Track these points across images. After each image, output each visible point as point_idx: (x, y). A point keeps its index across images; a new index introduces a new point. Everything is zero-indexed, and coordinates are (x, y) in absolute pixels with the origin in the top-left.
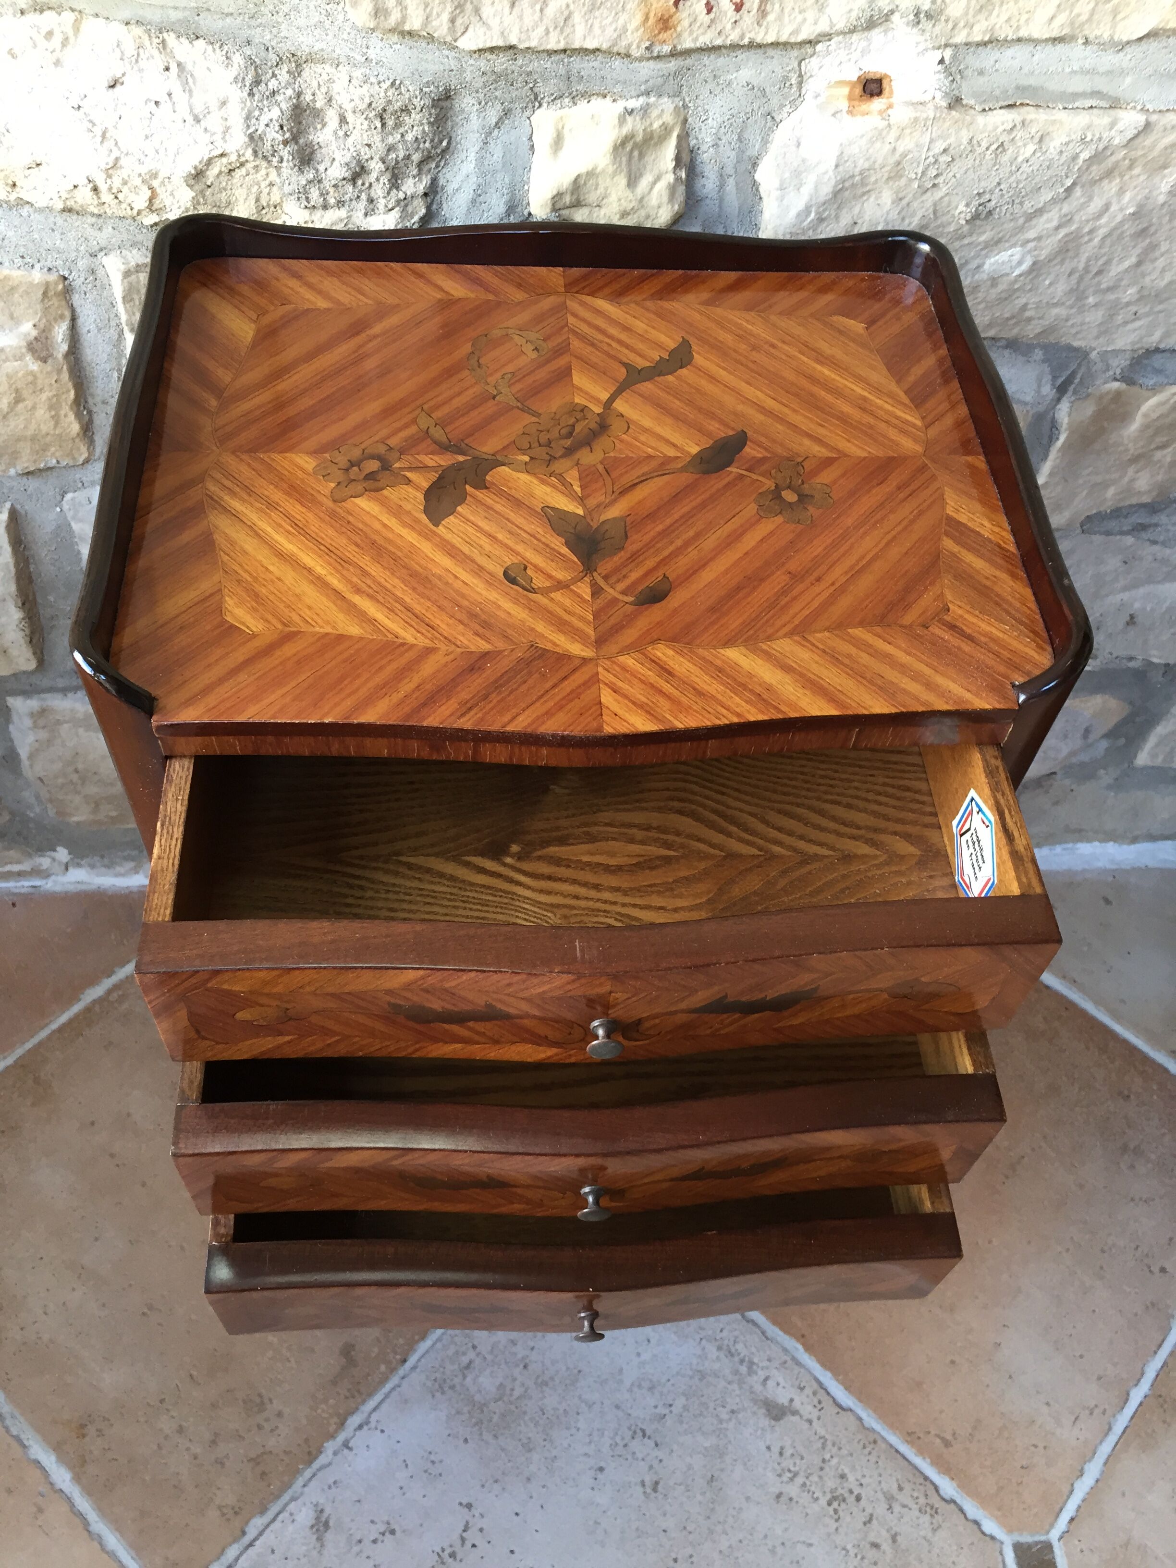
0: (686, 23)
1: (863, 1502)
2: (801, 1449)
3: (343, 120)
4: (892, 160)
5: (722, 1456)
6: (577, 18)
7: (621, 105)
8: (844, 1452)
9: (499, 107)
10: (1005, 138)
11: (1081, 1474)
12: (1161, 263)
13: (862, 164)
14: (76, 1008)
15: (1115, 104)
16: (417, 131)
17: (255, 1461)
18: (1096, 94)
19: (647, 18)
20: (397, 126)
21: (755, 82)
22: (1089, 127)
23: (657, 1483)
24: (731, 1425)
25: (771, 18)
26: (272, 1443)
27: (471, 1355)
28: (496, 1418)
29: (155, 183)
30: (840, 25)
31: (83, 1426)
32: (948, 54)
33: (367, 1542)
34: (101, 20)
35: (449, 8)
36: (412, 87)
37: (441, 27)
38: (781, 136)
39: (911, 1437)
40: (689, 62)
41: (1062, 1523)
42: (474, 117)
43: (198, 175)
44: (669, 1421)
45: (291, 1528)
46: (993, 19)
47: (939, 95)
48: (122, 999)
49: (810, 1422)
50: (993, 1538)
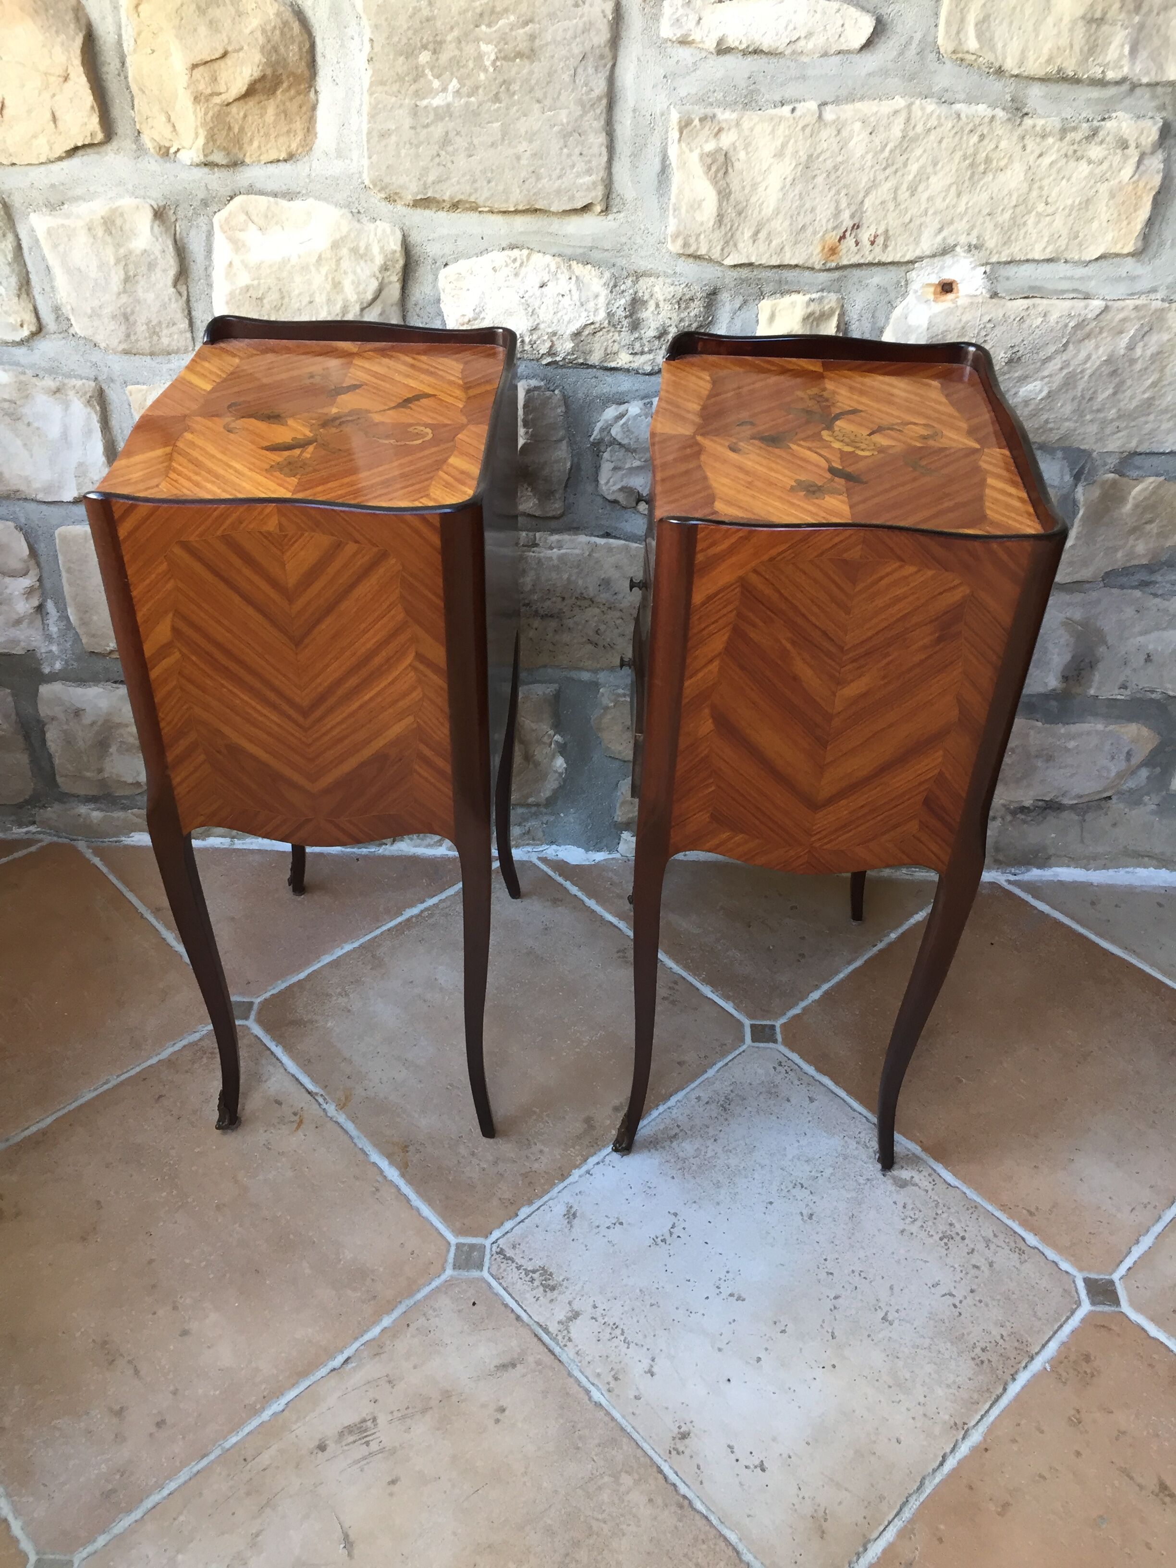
0: (844, 251)
1: (966, 1241)
2: (919, 1206)
3: (657, 306)
4: (960, 326)
5: (860, 1204)
6: (787, 248)
7: (808, 297)
8: (953, 1210)
9: (741, 298)
10: (1024, 313)
11: (1137, 1242)
12: (1128, 393)
13: (942, 328)
14: (400, 919)
15: (1087, 297)
16: (696, 311)
17: (525, 1175)
18: (1075, 291)
19: (824, 248)
20: (686, 308)
21: (881, 284)
22: (1073, 308)
23: (811, 1215)
24: (867, 1187)
25: (889, 249)
26: (536, 1166)
27: (677, 1130)
28: (694, 1168)
29: (554, 339)
30: (928, 253)
31: (406, 1146)
32: (988, 268)
33: (603, 1229)
34: (541, 255)
35: (722, 243)
36: (696, 287)
37: (716, 254)
38: (897, 313)
39: (1003, 1207)
40: (846, 273)
41: (1123, 1269)
42: (727, 304)
43: (577, 335)
44: (820, 1181)
45: (549, 1215)
46: (1012, 249)
47: (984, 291)
48: (431, 916)
49: (927, 1191)
50: (1067, 1272)
